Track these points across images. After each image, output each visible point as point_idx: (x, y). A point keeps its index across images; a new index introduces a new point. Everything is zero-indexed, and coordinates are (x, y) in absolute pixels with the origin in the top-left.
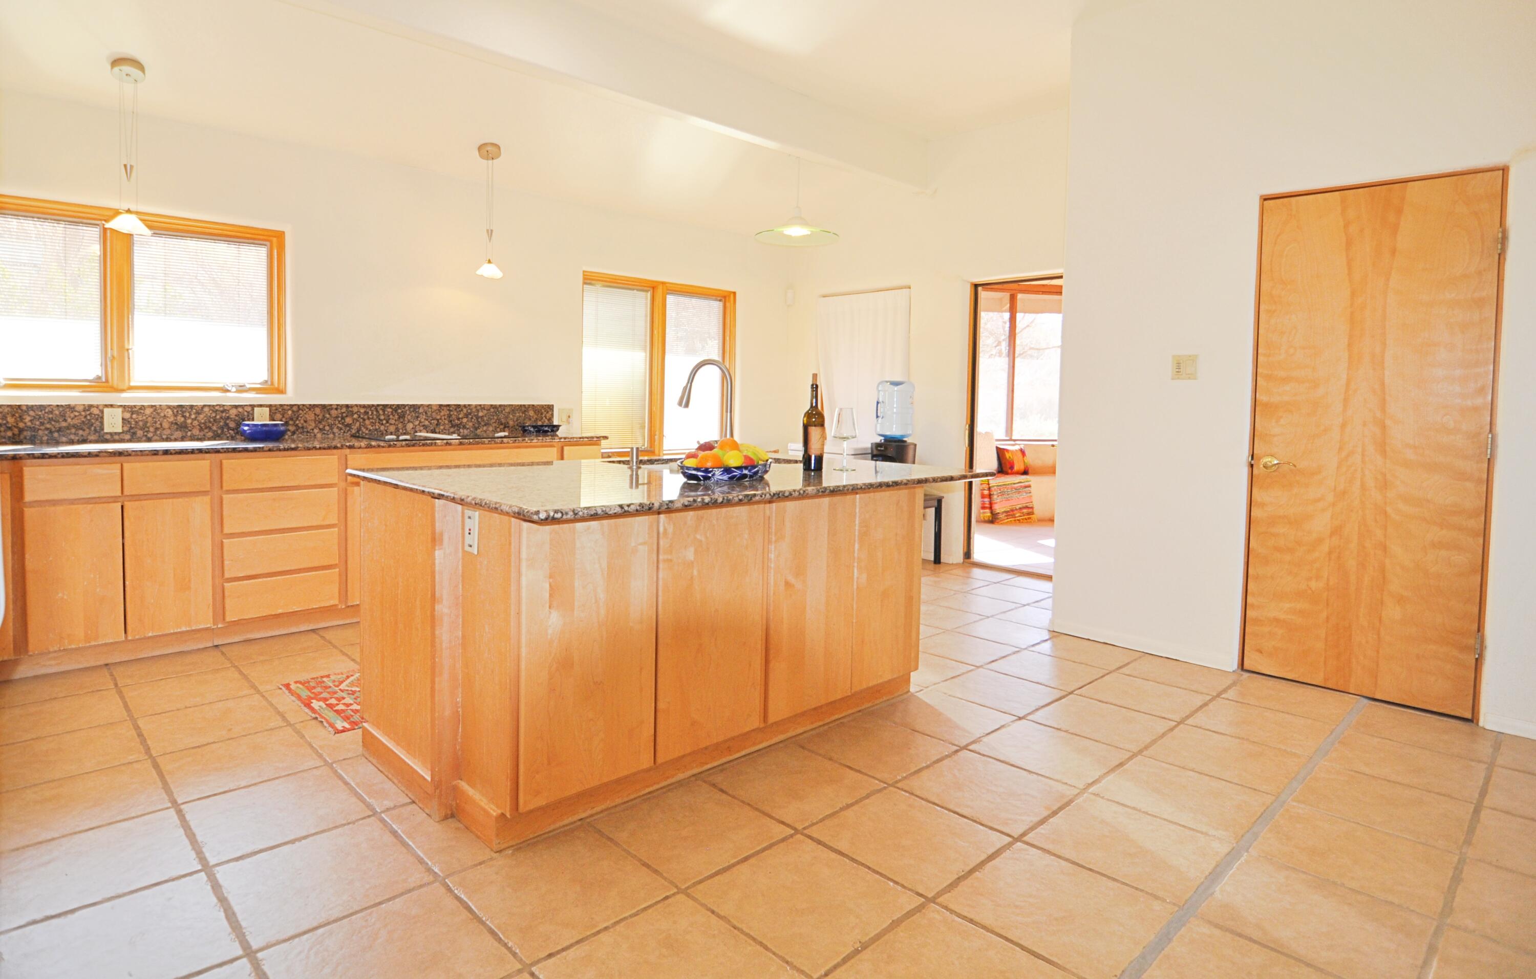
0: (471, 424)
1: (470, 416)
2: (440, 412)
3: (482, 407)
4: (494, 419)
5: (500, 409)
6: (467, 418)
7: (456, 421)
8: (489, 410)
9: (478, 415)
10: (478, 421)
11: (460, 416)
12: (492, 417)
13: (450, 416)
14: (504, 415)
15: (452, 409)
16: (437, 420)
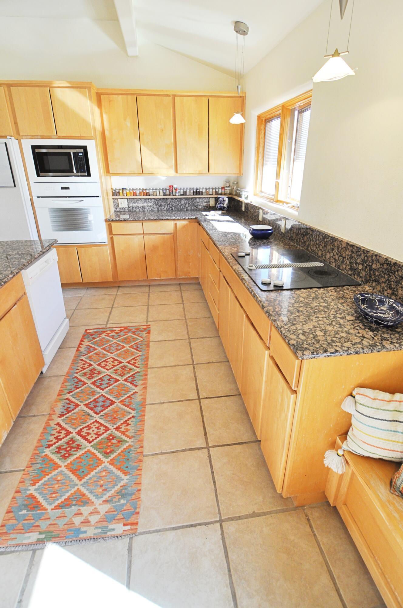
0: (364, 273)
1: (365, 265)
2: (346, 250)
3: (377, 257)
4: (384, 277)
5: (393, 268)
6: (363, 265)
7: (354, 265)
8: (383, 265)
9: (372, 265)
10: (370, 273)
11: (358, 261)
12: (383, 275)
13: (351, 257)
14: (396, 278)
15: (354, 250)
16: (343, 257)
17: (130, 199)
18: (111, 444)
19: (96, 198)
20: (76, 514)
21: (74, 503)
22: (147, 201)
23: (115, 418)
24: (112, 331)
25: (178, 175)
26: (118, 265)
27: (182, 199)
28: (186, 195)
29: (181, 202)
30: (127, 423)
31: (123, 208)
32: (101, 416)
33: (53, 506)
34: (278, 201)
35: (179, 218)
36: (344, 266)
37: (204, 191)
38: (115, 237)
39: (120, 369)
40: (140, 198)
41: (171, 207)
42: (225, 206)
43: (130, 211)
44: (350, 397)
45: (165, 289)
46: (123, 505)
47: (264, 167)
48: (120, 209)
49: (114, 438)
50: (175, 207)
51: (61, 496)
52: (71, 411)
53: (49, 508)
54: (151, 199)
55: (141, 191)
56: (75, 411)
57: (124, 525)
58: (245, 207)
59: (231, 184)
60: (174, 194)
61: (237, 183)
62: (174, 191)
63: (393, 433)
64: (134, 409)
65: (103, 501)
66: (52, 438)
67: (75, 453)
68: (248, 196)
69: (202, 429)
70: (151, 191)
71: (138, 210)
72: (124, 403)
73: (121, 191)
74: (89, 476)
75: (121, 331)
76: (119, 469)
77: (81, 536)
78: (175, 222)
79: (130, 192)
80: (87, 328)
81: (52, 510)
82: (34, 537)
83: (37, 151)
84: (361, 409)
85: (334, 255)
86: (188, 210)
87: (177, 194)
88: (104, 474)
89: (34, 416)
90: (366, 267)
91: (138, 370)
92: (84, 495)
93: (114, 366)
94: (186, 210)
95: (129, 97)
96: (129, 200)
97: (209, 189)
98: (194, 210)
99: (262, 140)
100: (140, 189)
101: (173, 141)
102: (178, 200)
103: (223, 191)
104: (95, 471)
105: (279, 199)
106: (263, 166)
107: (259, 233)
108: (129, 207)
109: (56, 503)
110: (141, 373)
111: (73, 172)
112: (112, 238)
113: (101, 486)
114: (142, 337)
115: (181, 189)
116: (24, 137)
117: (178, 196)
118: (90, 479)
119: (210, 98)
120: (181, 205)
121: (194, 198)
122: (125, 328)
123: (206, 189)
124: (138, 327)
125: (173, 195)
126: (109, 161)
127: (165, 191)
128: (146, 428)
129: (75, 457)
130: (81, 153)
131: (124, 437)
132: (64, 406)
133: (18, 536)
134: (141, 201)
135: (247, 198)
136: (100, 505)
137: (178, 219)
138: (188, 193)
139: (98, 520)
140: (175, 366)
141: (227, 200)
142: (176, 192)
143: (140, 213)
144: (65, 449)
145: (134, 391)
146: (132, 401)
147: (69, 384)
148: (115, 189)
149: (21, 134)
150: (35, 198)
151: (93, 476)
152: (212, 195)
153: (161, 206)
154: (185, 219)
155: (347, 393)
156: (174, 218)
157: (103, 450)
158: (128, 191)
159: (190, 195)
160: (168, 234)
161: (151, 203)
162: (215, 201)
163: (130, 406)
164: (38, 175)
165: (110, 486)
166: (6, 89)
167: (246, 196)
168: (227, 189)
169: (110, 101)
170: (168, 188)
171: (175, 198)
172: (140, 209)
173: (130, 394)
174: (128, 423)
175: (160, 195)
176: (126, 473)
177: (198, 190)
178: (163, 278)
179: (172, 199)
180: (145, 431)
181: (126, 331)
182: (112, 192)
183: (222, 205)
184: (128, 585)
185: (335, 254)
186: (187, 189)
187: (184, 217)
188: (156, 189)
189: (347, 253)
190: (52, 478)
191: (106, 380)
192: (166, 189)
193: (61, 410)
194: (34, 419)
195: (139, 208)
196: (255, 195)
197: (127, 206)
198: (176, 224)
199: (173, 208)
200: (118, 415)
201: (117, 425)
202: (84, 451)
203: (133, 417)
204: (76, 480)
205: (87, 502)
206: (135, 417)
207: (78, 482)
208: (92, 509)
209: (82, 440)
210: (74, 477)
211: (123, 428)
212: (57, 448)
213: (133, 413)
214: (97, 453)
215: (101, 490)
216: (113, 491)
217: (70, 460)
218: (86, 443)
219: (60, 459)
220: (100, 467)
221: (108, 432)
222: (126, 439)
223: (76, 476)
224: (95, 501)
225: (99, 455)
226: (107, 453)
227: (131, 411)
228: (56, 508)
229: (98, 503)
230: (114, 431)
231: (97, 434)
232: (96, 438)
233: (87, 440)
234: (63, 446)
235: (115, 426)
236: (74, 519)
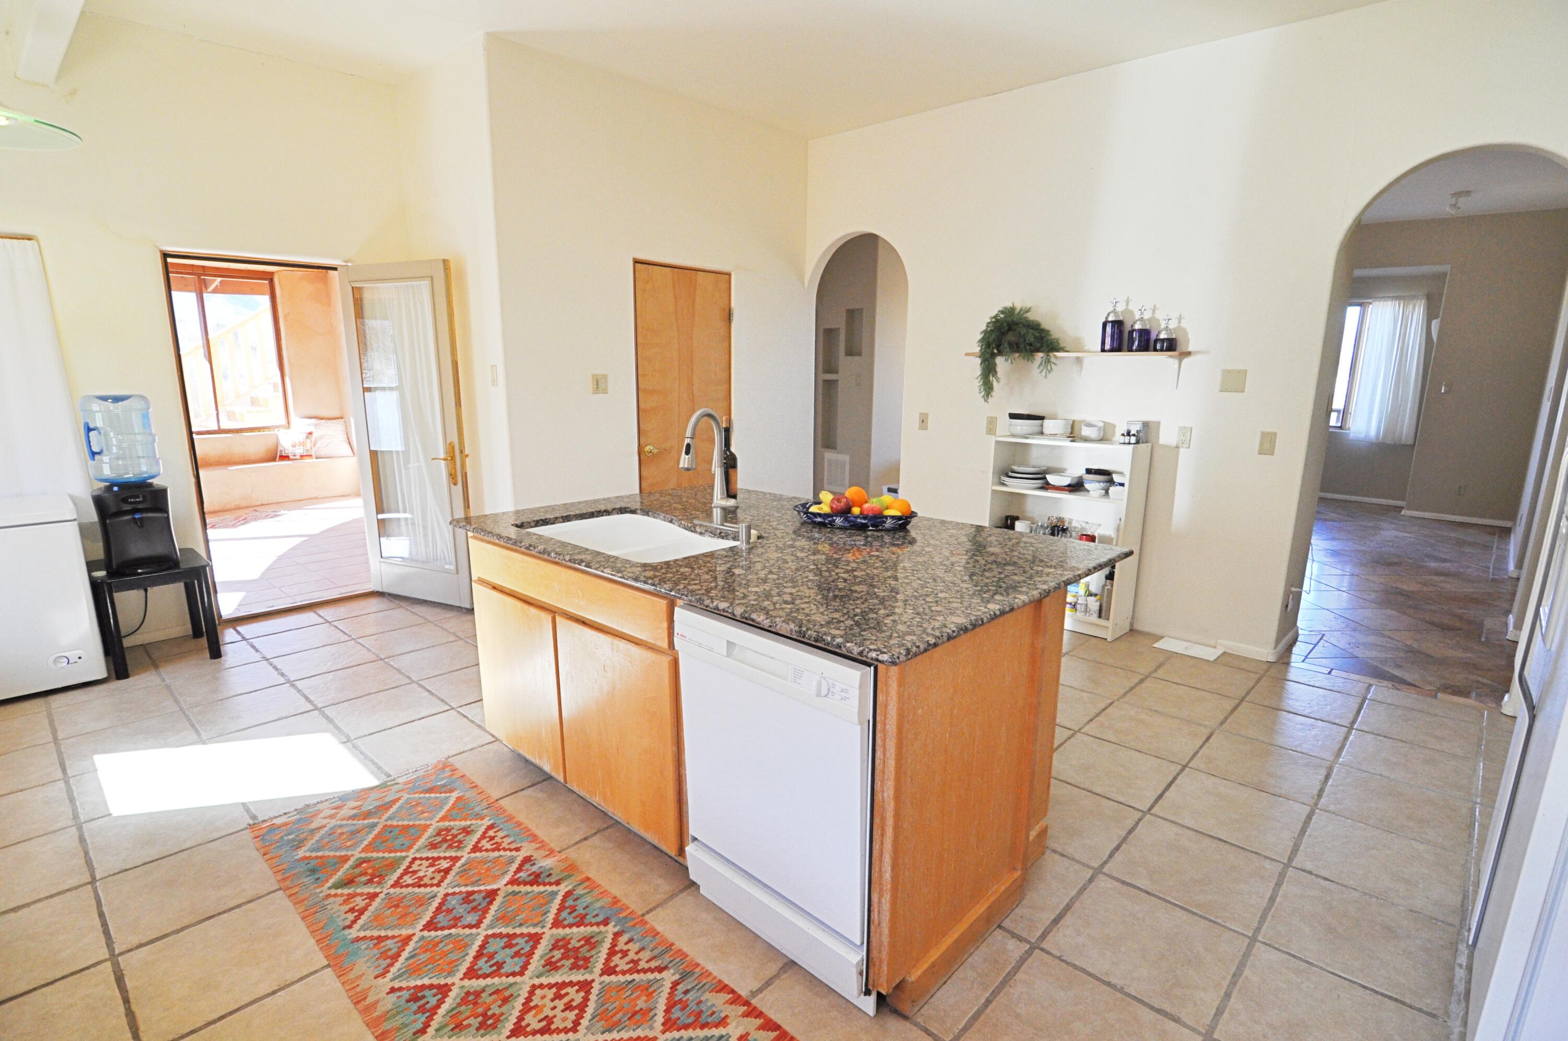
18: (367, 873)
20: (361, 806)
21: (373, 811)
23: (397, 906)
30: (357, 911)
32: (436, 896)
39: (495, 1010)
49: (370, 881)
56: (509, 876)
64: (357, 941)
66: (500, 834)
67: (432, 840)
72: (397, 940)
74: (375, 832)
93: (527, 1007)
109: (402, 801)
113: (342, 833)
118: (369, 833)
128: (302, 926)
129: (425, 836)
131: (346, 891)
136: (330, 823)
144: (454, 834)
145: (390, 976)
146: (377, 955)
163: (375, 941)
165: (327, 840)
174: (353, 913)
176: (305, 858)
180: (299, 919)
190: (439, 810)
200: (392, 914)
201: (378, 900)
202: (416, 847)
203: (350, 927)
204: (395, 823)
205: (353, 817)
206: (344, 928)
207: (389, 823)
208: (339, 816)
209: (435, 855)
210: (400, 823)
211: (360, 902)
212: (473, 831)
213: (354, 933)
214: (386, 855)
215: (339, 831)
216: (316, 838)
217: (430, 832)
218: (424, 855)
219: (450, 826)
220: (363, 846)
221: (391, 882)
222: (339, 891)
223: (398, 826)
224: (339, 823)
225: (381, 855)
226: (364, 862)
227: (362, 934)
228: (399, 799)
229: (333, 822)
230: (378, 890)
231: (415, 872)
232: (409, 867)
233: (427, 859)
234: (464, 837)
235: (382, 896)
236: (360, 803)
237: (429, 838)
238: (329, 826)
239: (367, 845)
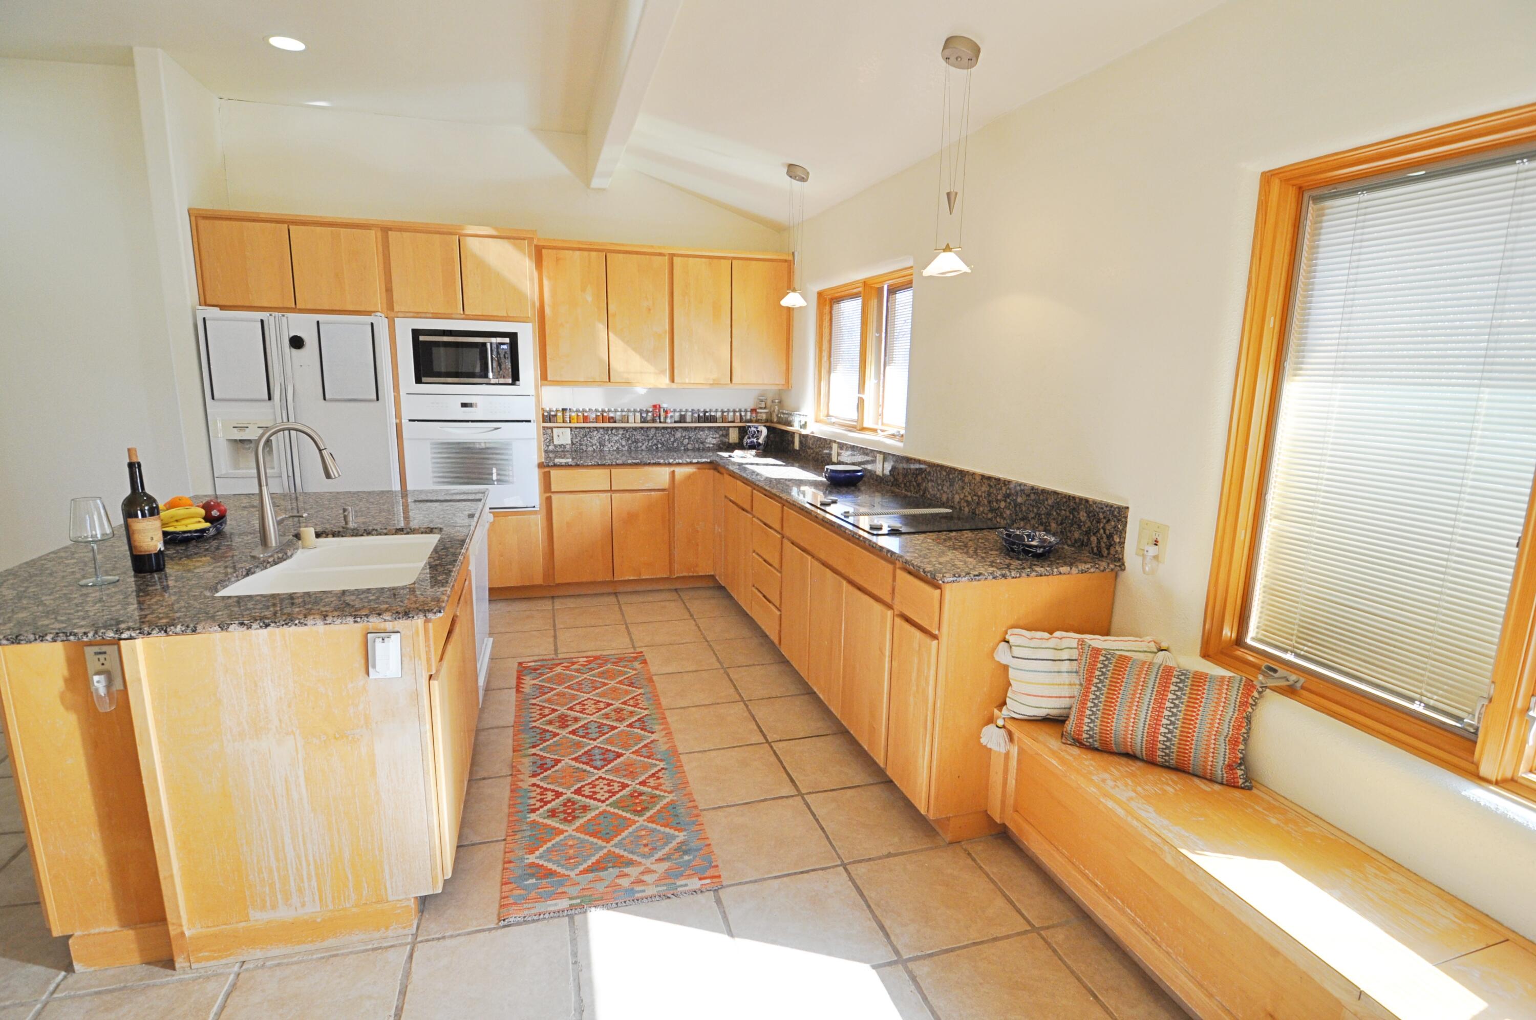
0: (1008, 512)
1: (1008, 501)
2: (982, 486)
3: (1020, 488)
4: (1033, 511)
5: (1041, 497)
6: (1005, 501)
7: (995, 504)
8: (1028, 495)
9: (1016, 499)
10: (1015, 510)
11: (999, 497)
13: (989, 494)
14: (1047, 509)
15: (992, 484)
16: (978, 496)
17: (576, 428)
18: (640, 801)
19: (524, 423)
20: (617, 876)
21: (610, 865)
22: (610, 432)
23: (632, 772)
24: (573, 663)
25: (674, 386)
26: (556, 553)
27: (677, 430)
28: (685, 422)
29: (674, 435)
30: (655, 776)
31: (560, 446)
32: (606, 771)
33: (577, 871)
34: (863, 429)
35: (681, 461)
36: (981, 509)
37: (719, 414)
38: (555, 497)
39: (613, 713)
40: (596, 427)
41: (656, 445)
42: (761, 441)
43: (576, 451)
44: (1003, 643)
45: (650, 598)
46: (689, 861)
47: (832, 375)
48: (556, 446)
49: (641, 794)
50: (663, 444)
51: (585, 861)
52: (549, 769)
53: (572, 874)
54: (616, 428)
55: (599, 414)
56: (556, 768)
57: (700, 879)
58: (801, 442)
59: (769, 403)
60: (662, 420)
61: (780, 402)
62: (662, 414)
63: (1056, 674)
64: (661, 760)
65: (656, 860)
66: (532, 801)
67: (583, 815)
68: (806, 423)
69: (785, 776)
70: (619, 414)
71: (590, 449)
72: (641, 754)
73: (560, 414)
74: (619, 838)
75: (590, 662)
76: (666, 826)
77: (637, 895)
78: (672, 469)
79: (578, 415)
80: (520, 660)
81: (576, 875)
82: (564, 903)
83: (422, 338)
84: (1017, 652)
85: (965, 496)
86: (688, 450)
87: (669, 420)
88: (643, 833)
89: (484, 779)
90: (1010, 503)
91: (646, 712)
92: (623, 856)
93: (600, 709)
94: (685, 450)
95: (594, 254)
96: (573, 430)
97: (728, 411)
98: (699, 449)
99: (826, 331)
100: (596, 411)
101: (667, 327)
102: (669, 430)
103: (754, 415)
104: (626, 832)
105: (865, 425)
106: (829, 372)
107: (843, 475)
108: (573, 444)
109: (581, 868)
110: (653, 716)
111: (486, 376)
112: (549, 501)
113: (645, 845)
114: (635, 670)
115: (675, 411)
116: (400, 315)
117: (670, 423)
118: (624, 839)
119: (735, 262)
120: (675, 441)
121: (700, 427)
122: (596, 658)
123: (723, 412)
124: (622, 656)
125: (660, 422)
126: (548, 359)
127: (644, 415)
128: (690, 779)
129: (585, 819)
130: (503, 344)
131: (657, 792)
132: (534, 763)
133: (536, 905)
134: (598, 432)
135: (804, 426)
136: (652, 864)
137: (679, 464)
138: (688, 419)
139: (656, 878)
140: (712, 704)
141: (764, 431)
142: (666, 417)
143: (595, 455)
144: (564, 812)
145: (651, 739)
146: (653, 750)
147: (528, 736)
148: (548, 409)
149: (396, 308)
150: (405, 421)
151: (627, 837)
152: (733, 422)
153: (636, 442)
154: (691, 463)
155: (999, 638)
156: (671, 461)
157: (629, 808)
158: (573, 414)
159: (692, 422)
160: (659, 490)
161: (617, 435)
162: (739, 433)
163: (652, 757)
164: (418, 381)
165: (659, 844)
166: (379, 234)
167: (803, 423)
168: (761, 413)
169: (558, 259)
170: (651, 410)
171: (663, 428)
172: (594, 447)
173: (645, 742)
174: (658, 776)
175: (634, 422)
176: (680, 830)
177: (707, 414)
178: (644, 577)
179: (657, 428)
180: (691, 784)
181: (599, 661)
182: (543, 415)
183: (755, 440)
184: (731, 934)
185: (967, 494)
186: (687, 411)
187: (688, 460)
188: (629, 411)
189: (983, 489)
190: (557, 843)
191: (593, 727)
192: (647, 412)
193: (531, 768)
194: (486, 782)
195: (592, 446)
196: (816, 422)
197: (570, 442)
198: (674, 472)
199: (660, 446)
200: (636, 769)
201: (641, 780)
202: (597, 812)
203: (663, 769)
204: (600, 842)
205: (631, 863)
206: (666, 769)
207: (604, 844)
208: (641, 869)
209: (588, 800)
210: (595, 840)
211: (652, 782)
212: (548, 812)
213: (662, 765)
214: (620, 812)
215: (646, 849)
216: (667, 849)
217: (578, 823)
218: (596, 802)
219: (561, 823)
220: (634, 827)
221: (628, 789)
222: (662, 794)
223: (599, 838)
224: (643, 861)
225: (624, 814)
226: (638, 811)
227: (657, 762)
228: (582, 873)
229: (648, 863)
230: (638, 786)
231: (609, 792)
232: (610, 797)
233: (595, 799)
234: (558, 809)
235: (637, 781)
236: (618, 881)
237: (583, 817)
238: (653, 859)
239: (631, 826)
